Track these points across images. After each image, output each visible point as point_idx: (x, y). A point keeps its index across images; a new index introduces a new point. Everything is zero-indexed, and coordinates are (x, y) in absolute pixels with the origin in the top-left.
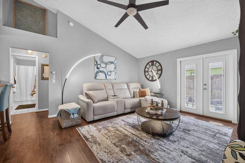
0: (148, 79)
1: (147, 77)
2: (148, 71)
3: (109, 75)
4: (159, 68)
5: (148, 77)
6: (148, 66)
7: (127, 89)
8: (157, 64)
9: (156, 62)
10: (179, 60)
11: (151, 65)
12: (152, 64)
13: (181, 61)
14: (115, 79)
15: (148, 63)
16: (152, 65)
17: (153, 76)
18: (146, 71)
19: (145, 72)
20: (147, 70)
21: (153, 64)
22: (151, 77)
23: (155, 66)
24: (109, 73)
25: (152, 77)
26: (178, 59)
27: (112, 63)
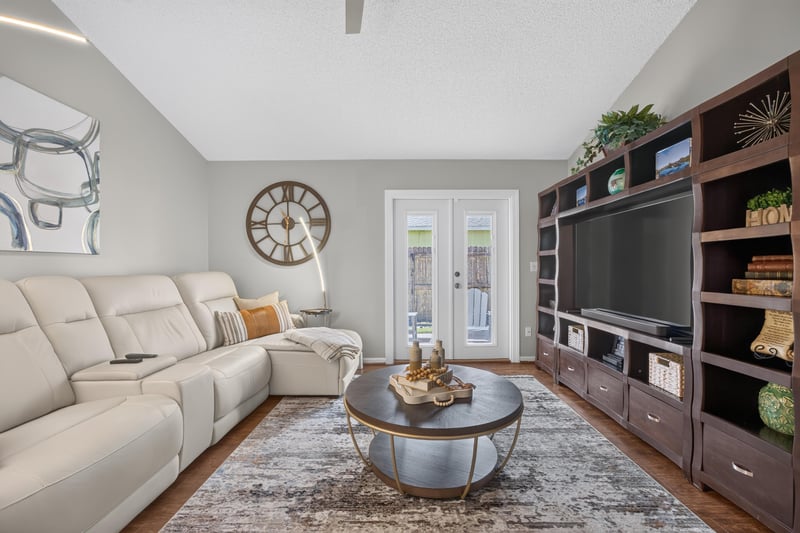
0: (268, 258)
1: (261, 246)
2: (264, 224)
3: (49, 226)
4: (319, 213)
5: (266, 246)
6: (265, 202)
7: (178, 305)
8: (310, 200)
9: (302, 190)
10: (390, 195)
11: (279, 199)
12: (285, 196)
13: (394, 200)
14: (94, 252)
15: (268, 190)
16: (288, 199)
17: (290, 246)
18: (256, 223)
19: (250, 225)
20: (258, 216)
21: (292, 194)
22: (279, 248)
23: (299, 203)
24: (47, 213)
25: (288, 248)
26: (386, 191)
27: (68, 145)
